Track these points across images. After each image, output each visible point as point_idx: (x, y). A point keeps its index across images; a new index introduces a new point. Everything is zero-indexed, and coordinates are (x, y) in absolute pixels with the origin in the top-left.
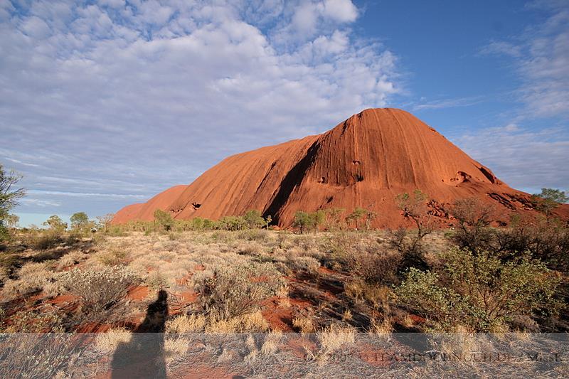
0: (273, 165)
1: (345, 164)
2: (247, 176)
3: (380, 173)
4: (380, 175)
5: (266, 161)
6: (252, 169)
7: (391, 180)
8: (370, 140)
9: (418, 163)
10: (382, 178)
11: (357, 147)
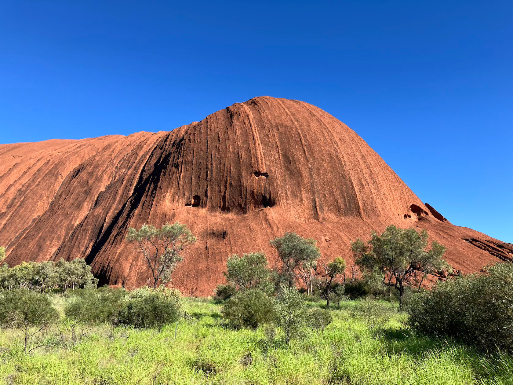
0: (77, 172)
1: (240, 176)
2: (18, 186)
3: (303, 196)
4: (304, 199)
5: (61, 163)
6: (29, 176)
7: (321, 208)
8: (281, 140)
9: (363, 185)
10: (307, 204)
11: (260, 150)
